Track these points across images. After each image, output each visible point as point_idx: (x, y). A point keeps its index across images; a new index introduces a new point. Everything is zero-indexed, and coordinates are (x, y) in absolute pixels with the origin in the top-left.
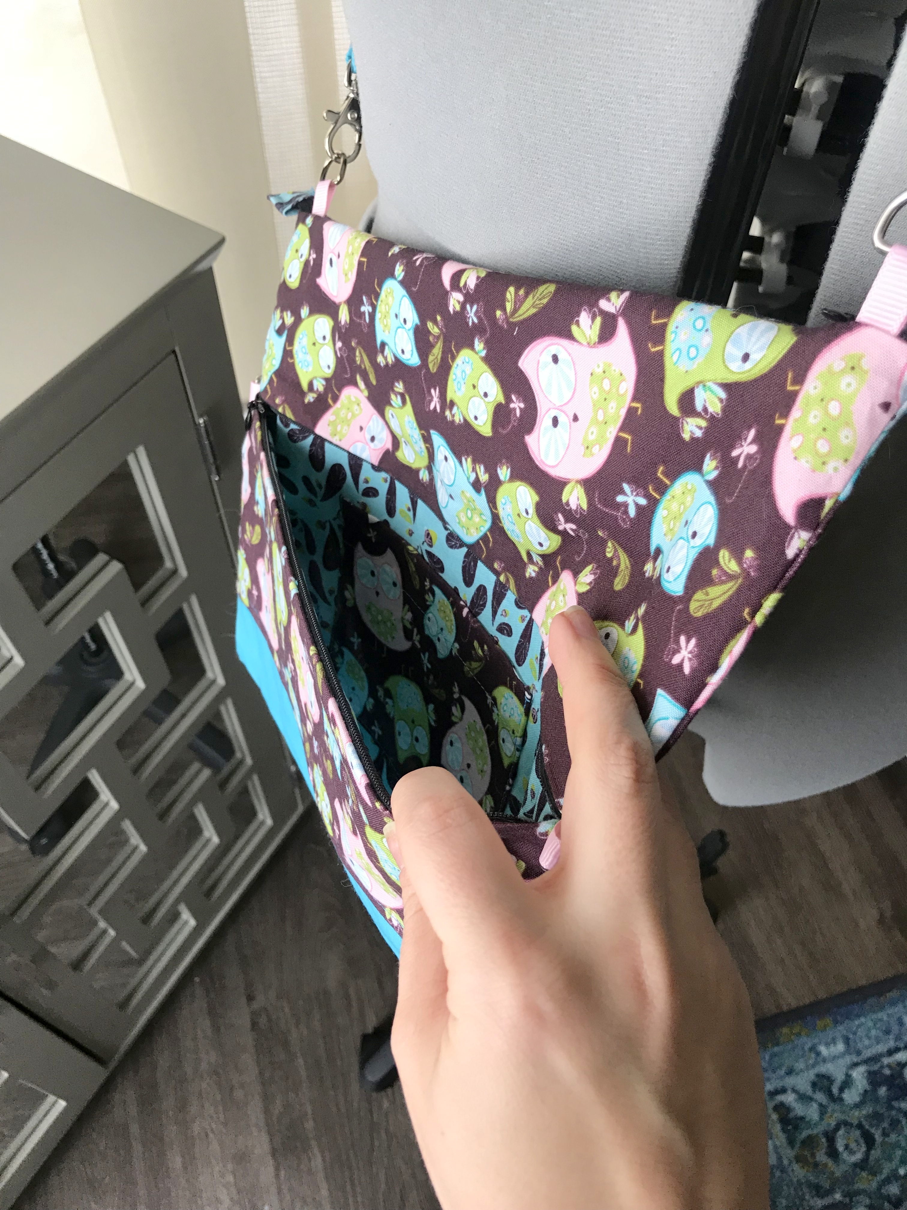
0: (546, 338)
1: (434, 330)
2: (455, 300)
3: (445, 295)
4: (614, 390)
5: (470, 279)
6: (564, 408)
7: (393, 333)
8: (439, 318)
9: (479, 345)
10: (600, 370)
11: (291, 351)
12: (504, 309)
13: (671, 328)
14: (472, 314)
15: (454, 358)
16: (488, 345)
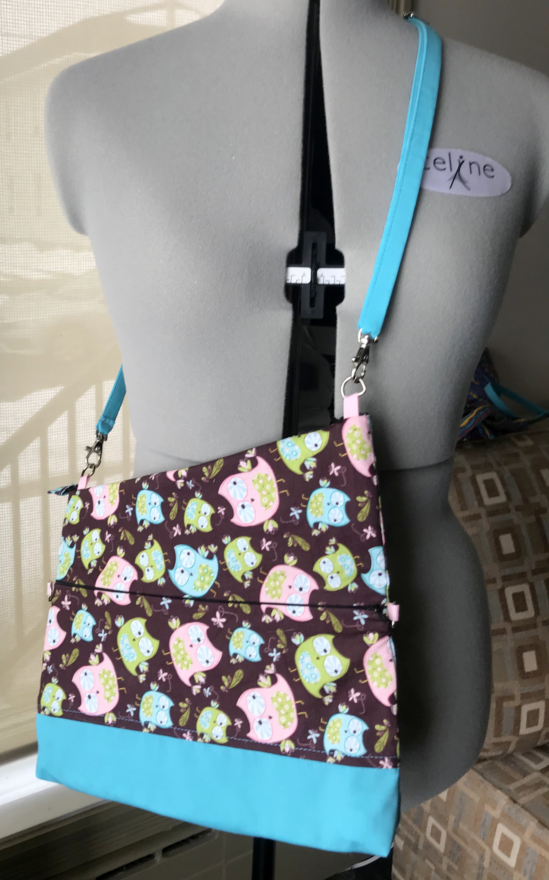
0: (229, 477)
1: (171, 500)
2: (180, 484)
3: (174, 484)
4: (265, 481)
5: (183, 473)
6: (245, 499)
7: (148, 512)
8: (174, 494)
9: (198, 495)
10: (256, 478)
11: (80, 552)
12: (205, 476)
13: (280, 451)
14: (190, 484)
15: (185, 506)
16: (202, 492)
